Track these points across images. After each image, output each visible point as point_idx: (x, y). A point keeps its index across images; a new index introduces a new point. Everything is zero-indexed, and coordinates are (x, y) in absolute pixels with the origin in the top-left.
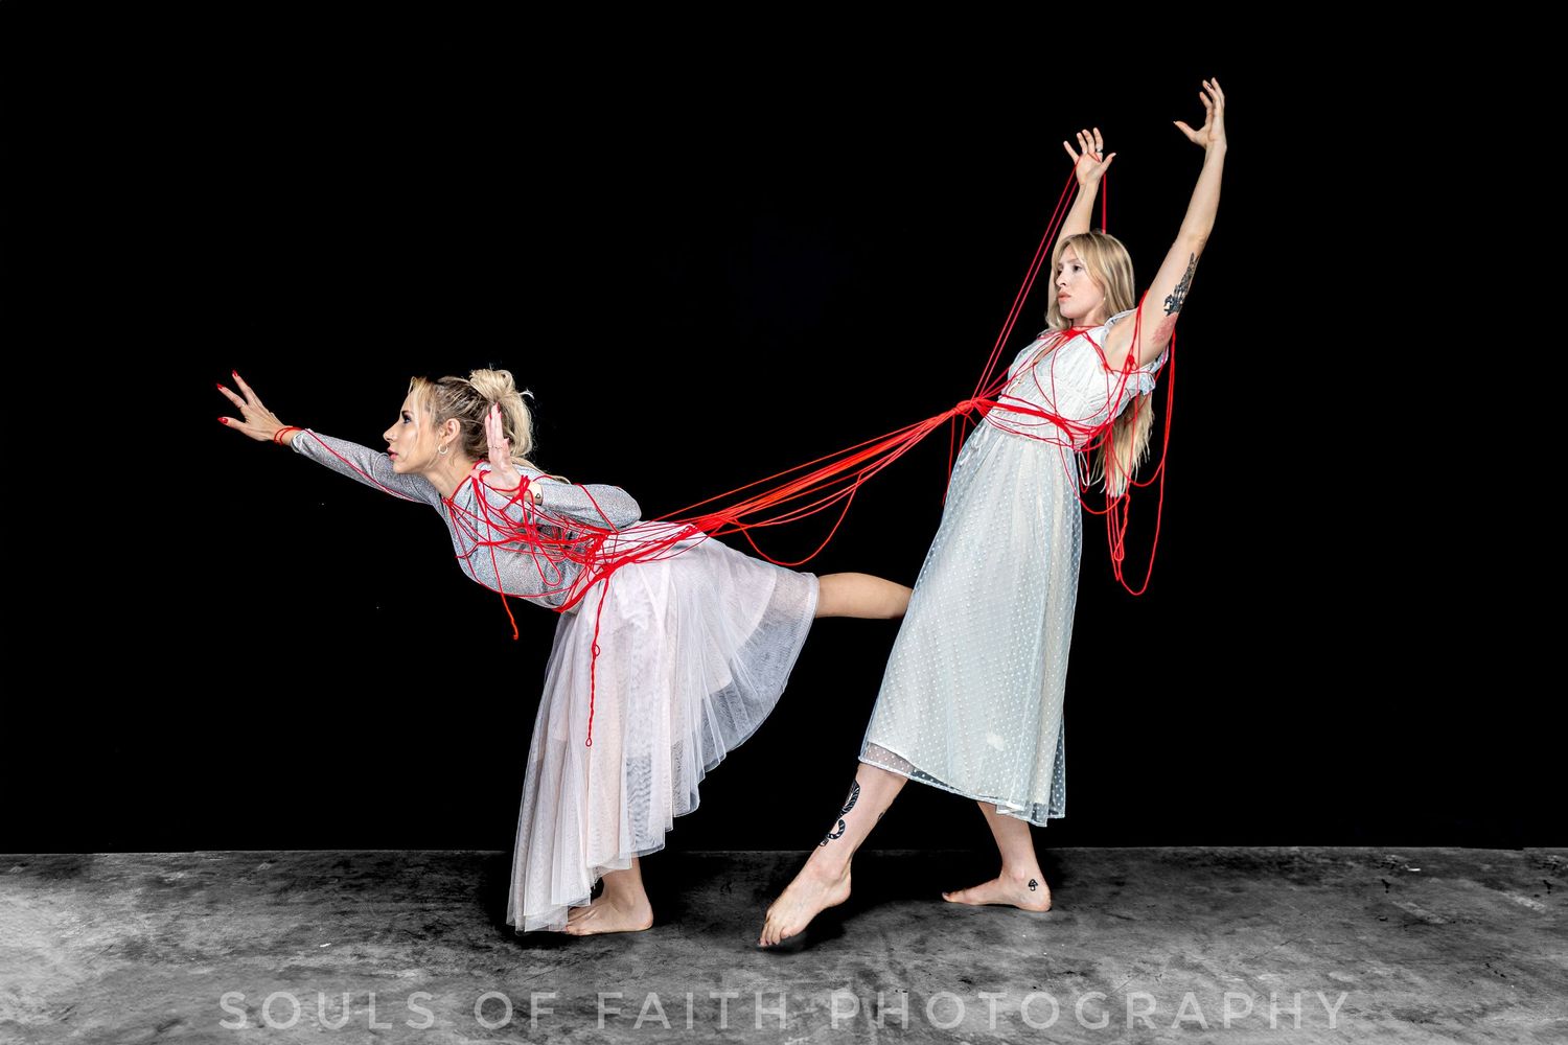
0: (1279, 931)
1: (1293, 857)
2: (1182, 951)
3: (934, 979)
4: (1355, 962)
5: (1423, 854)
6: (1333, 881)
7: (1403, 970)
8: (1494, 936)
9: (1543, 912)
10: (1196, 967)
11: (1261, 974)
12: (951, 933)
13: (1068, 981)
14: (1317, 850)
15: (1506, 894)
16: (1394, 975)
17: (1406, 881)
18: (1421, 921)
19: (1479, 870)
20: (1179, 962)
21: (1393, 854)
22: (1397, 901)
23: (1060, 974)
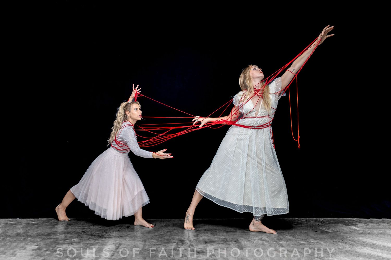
0: (288, 234)
1: (296, 220)
2: (262, 237)
3: (197, 242)
4: (306, 239)
5: (330, 219)
6: (305, 224)
7: (319, 241)
8: (345, 235)
9: (360, 230)
10: (264, 240)
11: (281, 242)
12: (205, 233)
13: (231, 242)
14: (302, 218)
15: (351, 227)
16: (316, 242)
17: (324, 224)
18: (326, 232)
19: (345, 222)
20: (261, 239)
21: (322, 219)
22: (321, 228)
23: (229, 241)
